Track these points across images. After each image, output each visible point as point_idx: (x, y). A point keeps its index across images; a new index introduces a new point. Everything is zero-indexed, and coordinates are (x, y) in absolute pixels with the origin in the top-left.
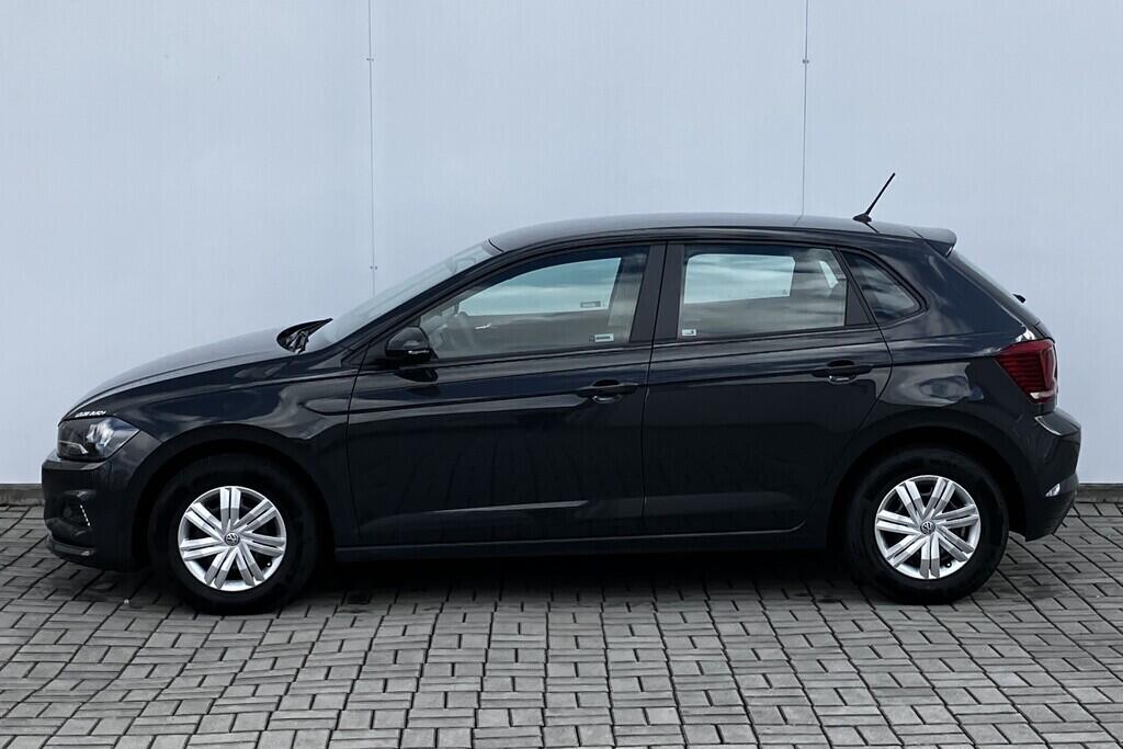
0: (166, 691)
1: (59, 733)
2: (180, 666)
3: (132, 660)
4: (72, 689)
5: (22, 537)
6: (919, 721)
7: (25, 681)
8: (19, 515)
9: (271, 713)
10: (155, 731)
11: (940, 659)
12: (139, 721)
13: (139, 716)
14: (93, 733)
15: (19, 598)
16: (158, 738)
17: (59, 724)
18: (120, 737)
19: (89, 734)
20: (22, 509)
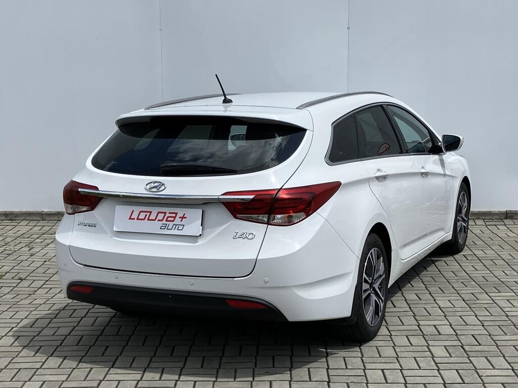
0: (50, 300)
5: (15, 233)
9: (90, 309)
20: (17, 221)
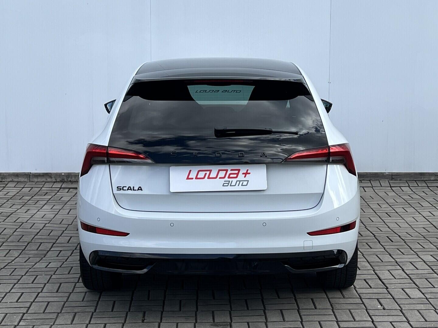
0: (65, 263)
1: (19, 283)
2: (72, 251)
3: (50, 249)
4: (25, 262)
5: (5, 195)
6: (393, 278)
7: (5, 258)
8: (4, 185)
10: (61, 281)
11: (397, 249)
12: (53, 277)
13: (54, 274)
14: (34, 282)
15: (3, 221)
16: (62, 284)
17: (19, 279)
18: (45, 284)
19: (32, 283)
20: (4, 183)
